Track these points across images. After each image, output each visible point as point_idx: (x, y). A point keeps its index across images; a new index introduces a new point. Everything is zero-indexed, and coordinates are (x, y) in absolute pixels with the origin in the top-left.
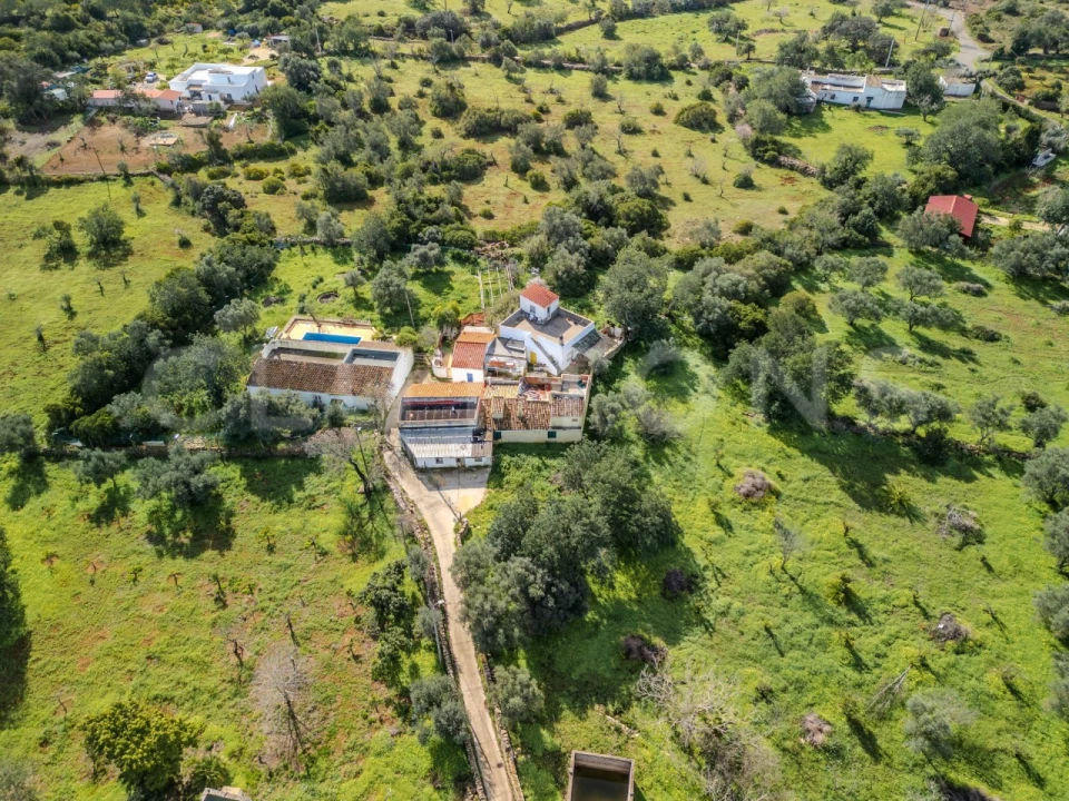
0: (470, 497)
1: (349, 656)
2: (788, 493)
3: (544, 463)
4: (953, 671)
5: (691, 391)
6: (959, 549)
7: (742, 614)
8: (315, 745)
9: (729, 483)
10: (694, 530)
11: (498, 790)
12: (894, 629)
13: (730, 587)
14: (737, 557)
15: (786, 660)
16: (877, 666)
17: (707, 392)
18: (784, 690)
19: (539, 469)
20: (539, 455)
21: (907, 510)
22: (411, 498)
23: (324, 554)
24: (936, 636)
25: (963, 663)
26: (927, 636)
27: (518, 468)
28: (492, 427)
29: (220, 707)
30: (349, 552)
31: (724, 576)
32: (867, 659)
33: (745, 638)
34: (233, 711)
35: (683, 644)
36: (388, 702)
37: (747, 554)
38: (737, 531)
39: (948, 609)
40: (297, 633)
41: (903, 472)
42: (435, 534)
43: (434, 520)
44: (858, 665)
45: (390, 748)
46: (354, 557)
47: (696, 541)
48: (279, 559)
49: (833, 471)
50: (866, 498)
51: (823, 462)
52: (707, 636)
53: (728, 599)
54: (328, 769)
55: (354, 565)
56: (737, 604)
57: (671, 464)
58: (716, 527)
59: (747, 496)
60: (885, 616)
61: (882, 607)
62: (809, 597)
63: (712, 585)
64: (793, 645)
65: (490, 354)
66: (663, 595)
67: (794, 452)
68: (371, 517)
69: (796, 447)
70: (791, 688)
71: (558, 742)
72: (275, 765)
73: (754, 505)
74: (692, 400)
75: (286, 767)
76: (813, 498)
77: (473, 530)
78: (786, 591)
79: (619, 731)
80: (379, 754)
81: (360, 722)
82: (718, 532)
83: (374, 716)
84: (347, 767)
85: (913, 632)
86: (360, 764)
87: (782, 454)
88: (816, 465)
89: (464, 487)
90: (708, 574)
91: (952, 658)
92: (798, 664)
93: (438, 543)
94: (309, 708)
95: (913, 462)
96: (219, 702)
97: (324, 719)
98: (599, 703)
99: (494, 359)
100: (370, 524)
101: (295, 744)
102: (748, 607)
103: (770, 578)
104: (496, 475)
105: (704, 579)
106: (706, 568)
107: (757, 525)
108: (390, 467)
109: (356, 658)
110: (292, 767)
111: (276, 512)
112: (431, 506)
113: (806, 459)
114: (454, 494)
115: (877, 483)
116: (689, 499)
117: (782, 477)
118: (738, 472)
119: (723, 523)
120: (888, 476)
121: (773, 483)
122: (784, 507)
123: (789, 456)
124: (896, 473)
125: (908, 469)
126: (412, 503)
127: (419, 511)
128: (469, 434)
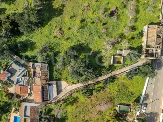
0: (64, 84)
1: (96, 98)
2: (60, 27)
3: (55, 71)
4: (93, 9)
5: (31, 41)
7: (85, 38)
8: (109, 99)
9: (58, 37)
10: (70, 44)
11: (115, 73)
12: (86, 16)
13: (81, 40)
14: (75, 38)
15: (93, 33)
16: (93, 20)
17: (32, 38)
18: (98, 34)
19: (57, 72)
20: (53, 72)
22: (64, 94)
23: (77, 107)
24: (88, 10)
25: (92, 7)
26: (87, 11)
27: (56, 76)
28: (48, 82)
29: (104, 114)
30: (76, 103)
31: (79, 40)
32: (92, 21)
33: (90, 39)
34: (105, 112)
35: (91, 48)
36: (103, 90)
37: (74, 36)
38: (69, 37)
39: (83, 6)
40: (92, 107)
41: (52, 4)
42: (72, 89)
43: (69, 89)
44: (93, 23)
45: (110, 88)
46: (78, 102)
47: (72, 44)
48: (78, 114)
49: (53, 17)
50: (60, 13)
51: (51, 19)
52: (90, 44)
53: (83, 40)
54: (113, 96)
55: (79, 101)
56: (84, 39)
57: (54, 47)
58: (69, 40)
59: (62, 34)
60: (84, 17)
61: (83, 16)
62: (82, 27)
63: (81, 43)
64: (90, 32)
65: (23, 85)
66: (83, 50)
67: (49, 24)
68: (68, 101)
69: (48, 23)
70: (97, 33)
71: (108, 66)
72: (112, 104)
73: (63, 33)
74: (35, 41)
75: (113, 102)
76: (60, 22)
77: (72, 82)
78: (81, 31)
79: (106, 58)
80: (111, 90)
81: (106, 94)
82: (70, 40)
83: (105, 92)
84: (112, 94)
85: (87, 13)
86: (112, 92)
87: (50, 26)
88: (52, 20)
89: (61, 85)
90: (79, 43)
91: (91, 9)
92: (94, 31)
93: (75, 88)
94: (104, 101)
95: (50, 2)
96: (104, 115)
97: (106, 99)
98: (102, 60)
99: (25, 84)
100: (70, 101)
101: (110, 102)
102: (84, 37)
103: (79, 33)
104: (59, 80)
105: (79, 44)
106: (77, 43)
107: (68, 33)
108: (57, 100)
109: (96, 97)
110: (113, 101)
111: (68, 118)
112: (66, 90)
113: (51, 22)
114: (63, 87)
115: (56, 10)
116: (62, 44)
117: (56, 27)
118: (55, 35)
119: (68, 39)
120: (54, 7)
121: (58, 29)
122: (63, 28)
123: (50, 25)
124: (53, 6)
125: (52, 3)
126: (66, 94)
127: (68, 93)
128: (50, 87)
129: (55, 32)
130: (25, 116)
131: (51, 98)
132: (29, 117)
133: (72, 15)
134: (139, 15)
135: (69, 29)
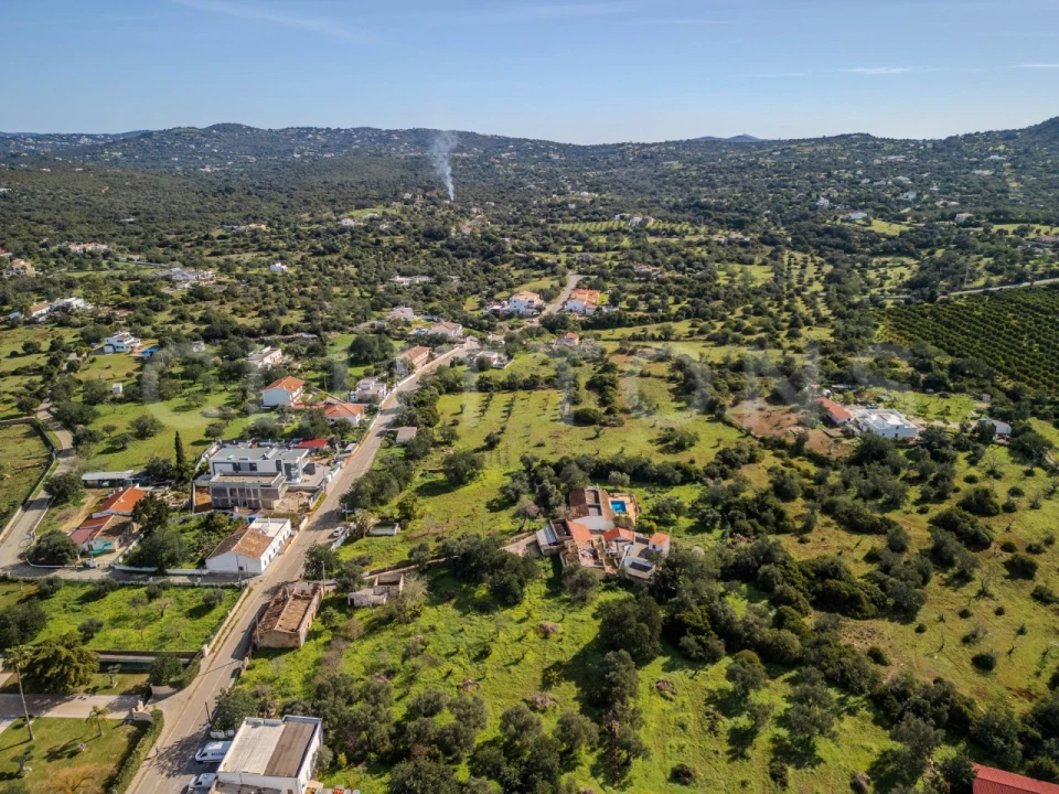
0: (523, 553)
2: (548, 641)
3: (549, 569)
6: (524, 700)
15: (450, 636)
16: (449, 661)
20: (553, 568)
21: (546, 684)
25: (453, 687)
26: (466, 679)
27: (543, 563)
28: (560, 546)
31: (491, 620)
32: (453, 658)
33: (459, 625)
37: (505, 627)
38: (519, 624)
39: (481, 686)
44: (449, 655)
51: (576, 658)
52: (459, 615)
53: (478, 620)
57: (558, 605)
58: (519, 618)
60: (476, 666)
65: (616, 541)
67: (582, 646)
82: (516, 618)
88: (574, 654)
89: (529, 551)
91: (455, 684)
99: (614, 543)
110: (407, 538)
111: (508, 517)
113: (577, 649)
114: (525, 550)
115: (568, 677)
117: (560, 640)
118: (560, 625)
119: (522, 621)
120: (574, 683)
121: (553, 636)
122: (538, 639)
123: (577, 644)
124: (577, 686)
125: (582, 690)
126: (517, 540)
127: (513, 542)
128: (552, 541)
129: (560, 630)
130: (599, 508)
131: (547, 529)
132: (590, 506)
133: (512, 668)
134: (308, 671)
135: (520, 640)
